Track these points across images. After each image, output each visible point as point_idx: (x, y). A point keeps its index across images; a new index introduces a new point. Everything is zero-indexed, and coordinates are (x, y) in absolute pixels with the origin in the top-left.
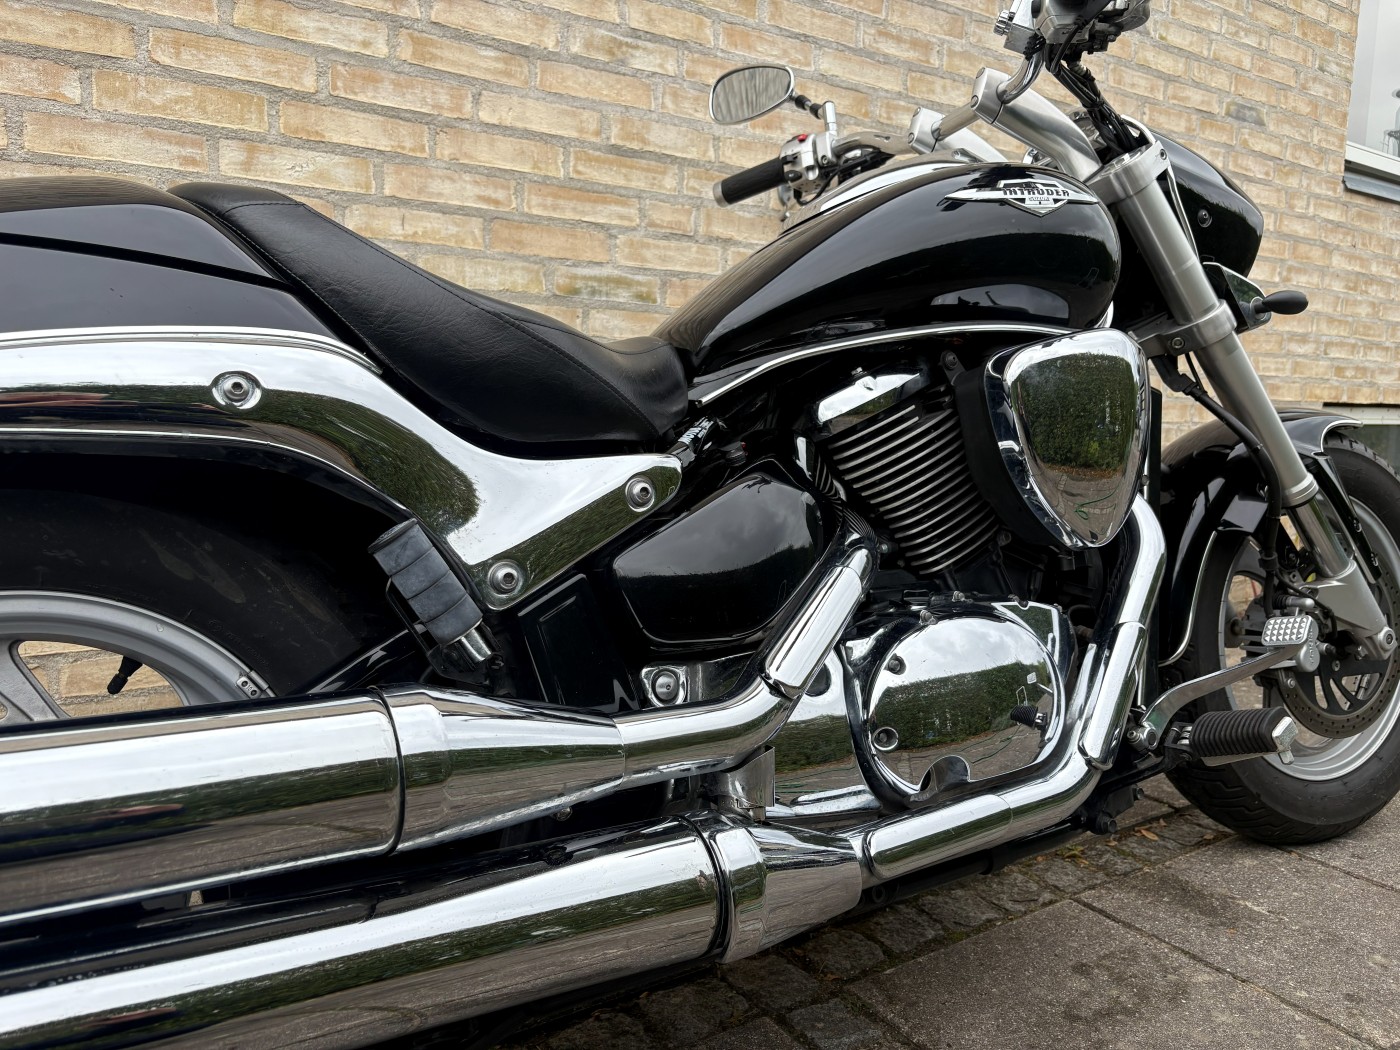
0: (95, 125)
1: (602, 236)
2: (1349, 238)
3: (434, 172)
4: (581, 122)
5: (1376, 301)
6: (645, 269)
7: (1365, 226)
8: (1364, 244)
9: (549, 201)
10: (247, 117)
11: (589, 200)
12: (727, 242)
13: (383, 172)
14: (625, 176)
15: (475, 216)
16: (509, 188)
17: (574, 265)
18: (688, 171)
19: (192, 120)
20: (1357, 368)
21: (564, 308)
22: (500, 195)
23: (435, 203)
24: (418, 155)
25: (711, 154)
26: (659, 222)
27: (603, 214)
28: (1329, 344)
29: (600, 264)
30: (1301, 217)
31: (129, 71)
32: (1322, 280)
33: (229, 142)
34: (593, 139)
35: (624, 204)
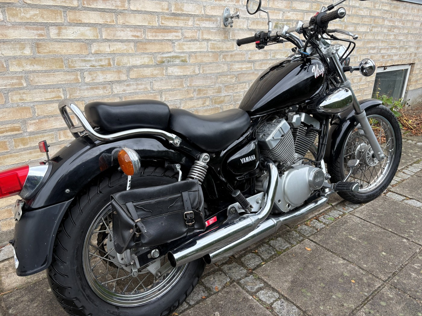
0: (9, 27)
1: (170, 43)
2: (390, 15)
3: (118, 29)
4: (162, 6)
5: (396, 34)
6: (184, 52)
7: (396, 10)
8: (394, 16)
9: (154, 34)
10: (57, 18)
11: (166, 32)
12: (208, 40)
13: (101, 31)
14: (177, 23)
15: (131, 42)
16: (141, 32)
17: (162, 54)
18: (196, 19)
19: (40, 21)
20: (388, 55)
21: (160, 68)
22: (139, 34)
23: (119, 39)
24: (112, 24)
25: (203, 12)
26: (187, 36)
27: (171, 36)
28: (381, 49)
29: (170, 52)
30: (378, 10)
31: (17, 7)
32: (381, 29)
33: (52, 27)
34: (167, 12)
35: (177, 32)
